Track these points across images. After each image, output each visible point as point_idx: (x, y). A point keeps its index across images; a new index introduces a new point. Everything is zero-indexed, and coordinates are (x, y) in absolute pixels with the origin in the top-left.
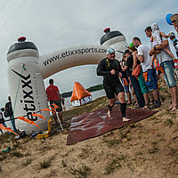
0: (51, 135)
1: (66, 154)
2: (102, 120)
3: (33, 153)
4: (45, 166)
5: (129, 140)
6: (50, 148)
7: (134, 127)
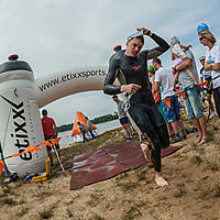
1: (71, 201)
3: (29, 200)
4: (46, 216)
5: (148, 183)
6: (49, 194)
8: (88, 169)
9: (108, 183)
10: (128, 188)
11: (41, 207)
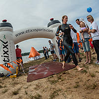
0: (18, 76)
1: (27, 87)
3: (8, 86)
4: (15, 93)
5: (62, 81)
7: (65, 73)
8: (35, 73)
9: (44, 80)
10: (53, 82)
11: (13, 89)
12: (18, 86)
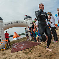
0: (6, 49)
2: (23, 45)
5: (31, 52)
7: (33, 48)
8: (16, 48)
9: (21, 52)
11: (3, 57)
12: (6, 56)
